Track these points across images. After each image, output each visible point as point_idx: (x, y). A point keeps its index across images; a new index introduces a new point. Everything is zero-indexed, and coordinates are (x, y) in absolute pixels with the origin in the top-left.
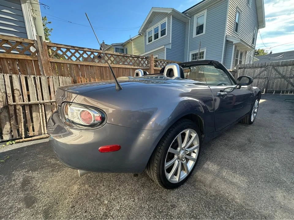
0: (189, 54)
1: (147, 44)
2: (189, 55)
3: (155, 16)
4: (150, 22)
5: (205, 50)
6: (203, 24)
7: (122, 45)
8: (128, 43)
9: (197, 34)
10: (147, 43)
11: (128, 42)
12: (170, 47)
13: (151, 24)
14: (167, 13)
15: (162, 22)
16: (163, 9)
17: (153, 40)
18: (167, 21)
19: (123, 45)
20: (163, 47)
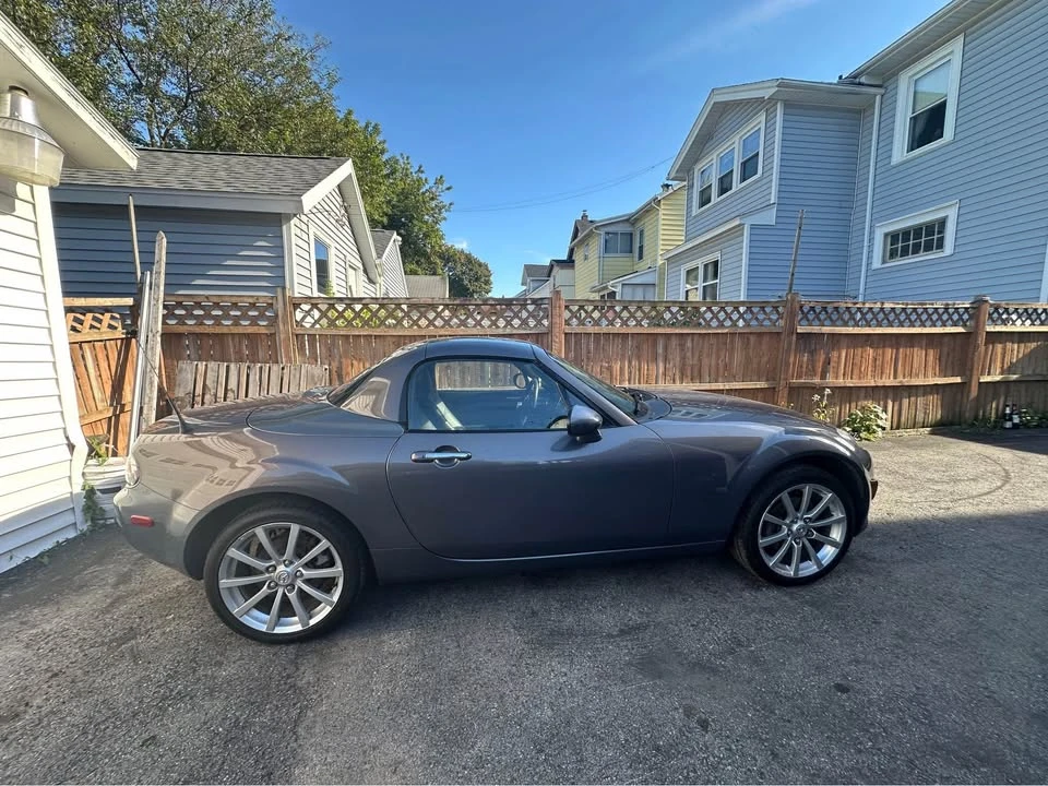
0: (872, 232)
1: (694, 214)
2: (871, 240)
3: (721, 117)
4: (704, 140)
5: (952, 214)
6: (945, 103)
7: (627, 220)
8: (647, 211)
9: (911, 149)
10: (695, 211)
11: (649, 209)
12: (769, 217)
13: (710, 143)
14: (760, 100)
15: (746, 131)
16: (745, 88)
17: (715, 199)
18: (763, 126)
19: (632, 220)
20: (737, 222)
